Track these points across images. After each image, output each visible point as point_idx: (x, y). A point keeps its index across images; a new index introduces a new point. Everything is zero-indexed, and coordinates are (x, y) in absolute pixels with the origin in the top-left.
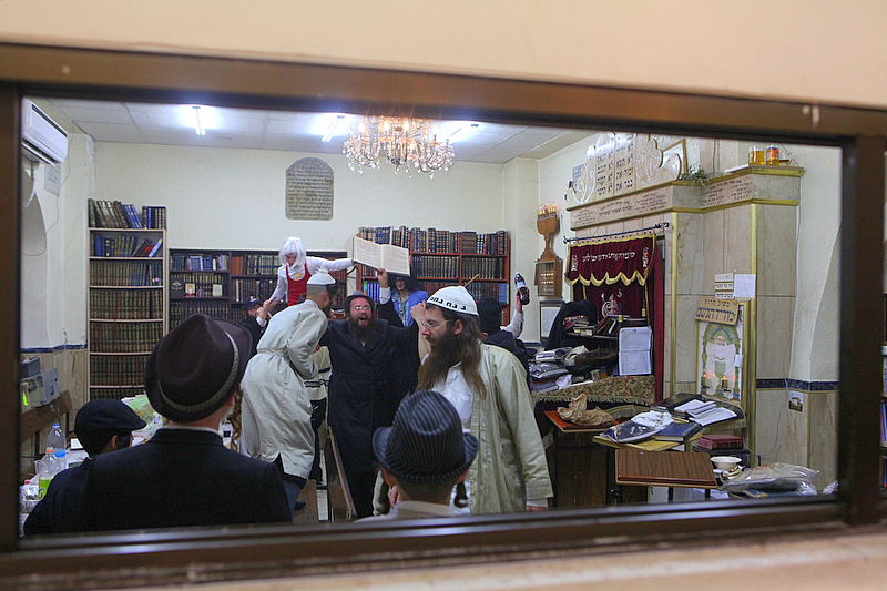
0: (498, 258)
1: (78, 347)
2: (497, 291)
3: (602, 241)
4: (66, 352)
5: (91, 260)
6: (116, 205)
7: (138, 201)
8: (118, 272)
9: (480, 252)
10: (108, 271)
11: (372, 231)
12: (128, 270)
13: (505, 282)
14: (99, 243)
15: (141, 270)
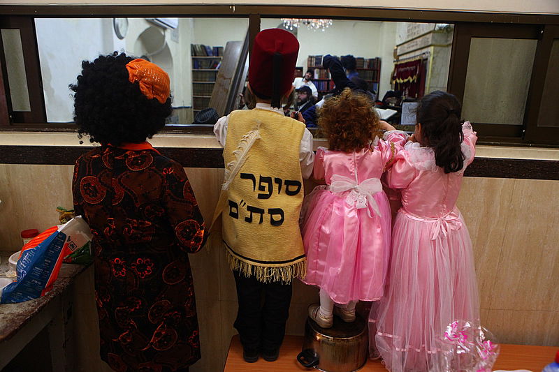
0: (374, 71)
1: (188, 107)
2: (372, 87)
3: (406, 61)
4: (183, 110)
5: (193, 71)
6: (203, 46)
7: (212, 44)
8: (204, 76)
9: (365, 67)
10: (200, 75)
11: (314, 57)
12: (208, 75)
13: (376, 82)
14: (196, 63)
15: (213, 75)
